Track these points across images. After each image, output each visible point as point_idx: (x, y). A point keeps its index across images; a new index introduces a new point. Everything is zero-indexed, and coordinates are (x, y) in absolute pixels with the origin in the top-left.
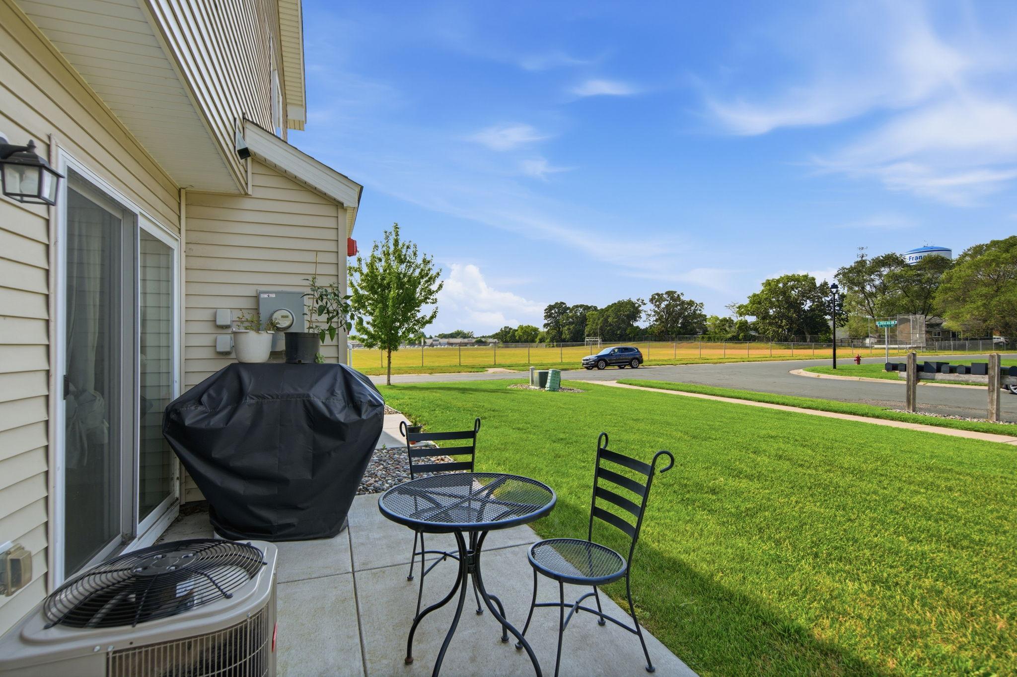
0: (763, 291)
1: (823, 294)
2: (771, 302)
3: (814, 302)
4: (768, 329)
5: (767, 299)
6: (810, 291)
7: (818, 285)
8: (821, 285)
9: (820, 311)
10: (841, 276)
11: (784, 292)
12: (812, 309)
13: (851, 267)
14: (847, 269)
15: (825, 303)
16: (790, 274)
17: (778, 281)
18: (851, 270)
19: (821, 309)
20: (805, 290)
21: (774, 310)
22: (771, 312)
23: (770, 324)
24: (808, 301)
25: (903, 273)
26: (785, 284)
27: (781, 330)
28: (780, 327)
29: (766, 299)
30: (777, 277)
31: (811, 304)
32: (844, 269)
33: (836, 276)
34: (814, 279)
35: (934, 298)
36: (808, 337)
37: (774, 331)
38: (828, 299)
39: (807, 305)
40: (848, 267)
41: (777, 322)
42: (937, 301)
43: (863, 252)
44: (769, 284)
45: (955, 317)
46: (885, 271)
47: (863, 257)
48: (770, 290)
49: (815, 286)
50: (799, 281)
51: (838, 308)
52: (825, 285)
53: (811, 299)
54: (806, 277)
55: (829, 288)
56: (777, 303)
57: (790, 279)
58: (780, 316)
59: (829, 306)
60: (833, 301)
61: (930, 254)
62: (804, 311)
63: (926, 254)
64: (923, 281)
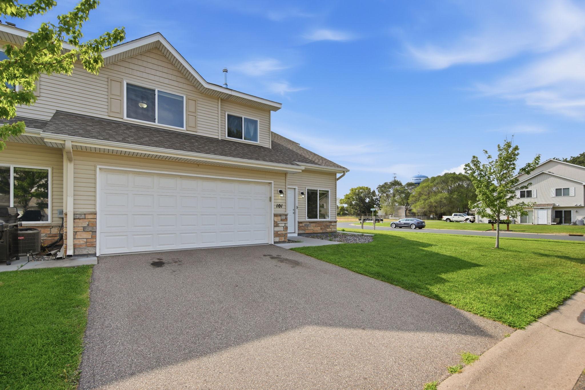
0: (350, 194)
1: (373, 196)
2: (353, 198)
6: (368, 194)
7: (371, 192)
8: (373, 192)
11: (358, 194)
12: (369, 202)
16: (361, 186)
17: (356, 189)
19: (373, 203)
20: (366, 193)
21: (355, 202)
22: (353, 203)
23: (353, 208)
25: (400, 189)
26: (359, 191)
29: (351, 197)
30: (356, 187)
32: (380, 185)
33: (377, 188)
34: (370, 189)
35: (409, 199)
36: (367, 214)
37: (354, 211)
38: (375, 198)
39: (367, 200)
40: (381, 185)
41: (355, 207)
42: (411, 199)
44: (353, 190)
45: (415, 207)
46: (394, 187)
48: (353, 193)
49: (370, 192)
50: (364, 190)
51: (378, 202)
52: (374, 192)
53: (369, 197)
54: (367, 188)
55: (375, 193)
56: (356, 199)
57: (361, 188)
58: (357, 204)
59: (375, 201)
60: (377, 199)
61: (420, 178)
62: (366, 203)
63: (418, 178)
64: (406, 192)
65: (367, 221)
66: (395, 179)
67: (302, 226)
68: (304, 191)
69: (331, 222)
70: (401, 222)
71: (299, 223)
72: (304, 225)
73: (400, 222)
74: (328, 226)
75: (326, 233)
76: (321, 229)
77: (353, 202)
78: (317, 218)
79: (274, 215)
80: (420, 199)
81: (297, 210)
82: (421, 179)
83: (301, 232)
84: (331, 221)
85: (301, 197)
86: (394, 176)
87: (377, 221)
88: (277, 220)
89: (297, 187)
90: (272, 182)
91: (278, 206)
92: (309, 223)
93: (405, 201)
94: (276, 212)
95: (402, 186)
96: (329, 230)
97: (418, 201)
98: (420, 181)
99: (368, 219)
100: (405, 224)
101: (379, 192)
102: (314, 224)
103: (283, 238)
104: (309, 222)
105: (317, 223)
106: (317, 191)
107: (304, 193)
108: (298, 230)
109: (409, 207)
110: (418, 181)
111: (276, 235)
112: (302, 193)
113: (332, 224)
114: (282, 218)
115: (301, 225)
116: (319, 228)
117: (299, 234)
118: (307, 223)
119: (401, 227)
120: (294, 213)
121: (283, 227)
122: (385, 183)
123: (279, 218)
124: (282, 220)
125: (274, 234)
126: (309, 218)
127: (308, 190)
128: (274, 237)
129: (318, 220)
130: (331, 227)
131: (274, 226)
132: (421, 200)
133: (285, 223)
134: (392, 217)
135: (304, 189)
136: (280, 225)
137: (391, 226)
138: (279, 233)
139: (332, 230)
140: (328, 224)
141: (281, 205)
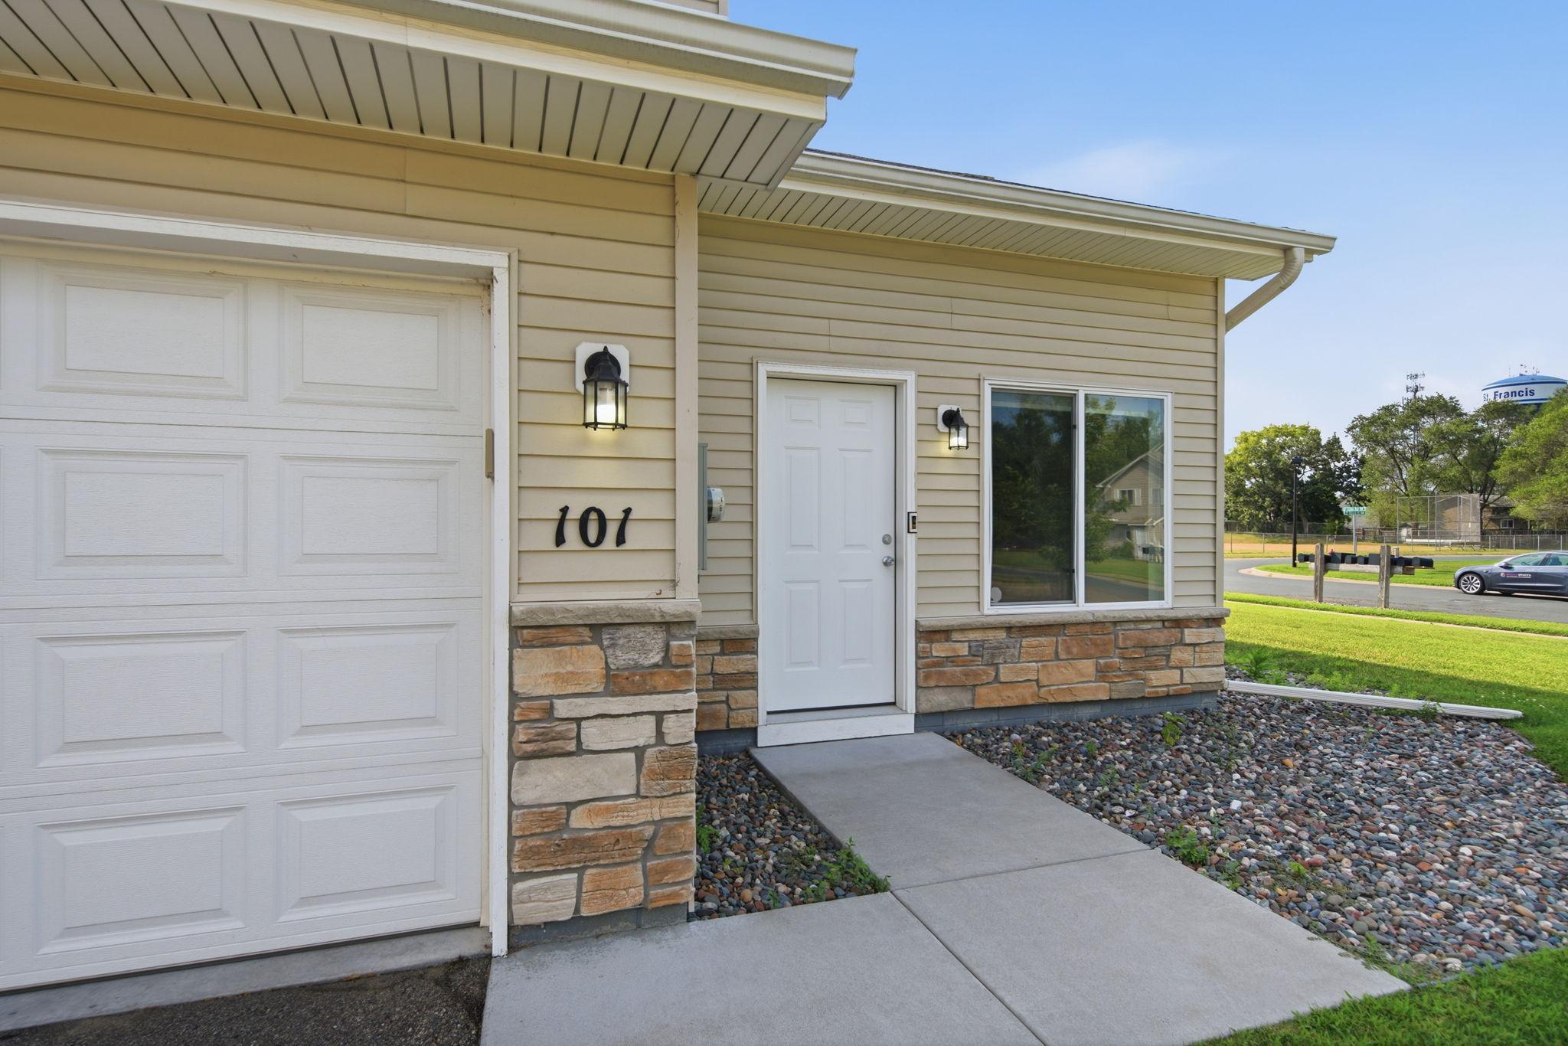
0: (1235, 452)
1: (1331, 457)
2: (1248, 469)
3: (1316, 468)
4: (1242, 512)
5: (1241, 463)
6: (1311, 452)
7: (1323, 443)
8: (1329, 442)
9: (1328, 484)
10: (1358, 429)
11: (1268, 455)
12: (1313, 481)
13: (1373, 416)
14: (1367, 419)
15: (1335, 471)
16: (1279, 424)
17: (1260, 436)
18: (1373, 420)
19: (1329, 480)
20: (1302, 450)
21: (1253, 480)
22: (1248, 485)
23: (1246, 503)
24: (1308, 467)
25: (1453, 428)
26: (1271, 441)
27: (1262, 513)
28: (1261, 508)
29: (1239, 464)
30: (1259, 429)
31: (1312, 472)
32: (1361, 418)
33: (1349, 430)
34: (1318, 433)
35: (1497, 468)
36: (1307, 525)
37: (1251, 514)
38: (1339, 465)
39: (1306, 474)
40: (1369, 415)
41: (1257, 501)
42: (1502, 471)
43: (1419, 381)
44: (1246, 440)
45: (1528, 497)
46: (1428, 423)
47: (1417, 391)
48: (1247, 449)
49: (1319, 444)
50: (1293, 436)
51: (1355, 480)
52: (1335, 442)
53: (1313, 464)
54: (1305, 429)
55: (1340, 447)
56: (1258, 471)
57: (1279, 431)
58: (1262, 490)
59: (1340, 476)
60: (1348, 469)
61: (1530, 387)
62: (1301, 484)
63: (1523, 388)
64: (1484, 441)
65: (1343, 566)
66: (1418, 394)
67: (952, 660)
68: (971, 403)
69: (1179, 623)
70: (1517, 568)
71: (927, 634)
72: (963, 650)
73: (1507, 567)
74: (1154, 655)
75: (1143, 699)
76: (1102, 673)
77: (1247, 483)
78: (1069, 596)
79: (515, 629)
80: (1551, 467)
81: (910, 543)
82: (1532, 393)
83: (941, 700)
84: (1180, 614)
85: (943, 449)
86: (1411, 383)
87: (1399, 569)
88: (559, 678)
89: (910, 377)
90: (496, 260)
91: (571, 531)
92: (1002, 635)
93: (1476, 476)
94: (533, 599)
95: (1461, 415)
96: (1162, 679)
97: (1542, 472)
98: (1529, 397)
99: (1348, 558)
100: (1536, 577)
101: (1356, 440)
102: (1043, 640)
103: (636, 874)
104: (1009, 629)
105: (1069, 631)
106: (1071, 399)
107: (968, 418)
108: (918, 687)
109: (1492, 497)
110: (1518, 398)
111: (529, 853)
112: (952, 420)
113: (1190, 635)
114: (622, 658)
115: (939, 650)
116: (1088, 666)
117: (925, 720)
118: (990, 635)
119: (1507, 593)
120: (893, 563)
121: (639, 751)
122: (1386, 409)
123: (589, 661)
124: (616, 683)
125: (511, 840)
126: (1007, 598)
127: (996, 393)
128: (513, 878)
129: (1081, 607)
130: (1178, 655)
131: (513, 757)
132: (1557, 469)
133: (660, 716)
134: (1415, 535)
135: (971, 387)
136: (593, 735)
137: (1458, 586)
138: (579, 820)
139: (1187, 679)
140: (1161, 637)
141: (613, 513)
